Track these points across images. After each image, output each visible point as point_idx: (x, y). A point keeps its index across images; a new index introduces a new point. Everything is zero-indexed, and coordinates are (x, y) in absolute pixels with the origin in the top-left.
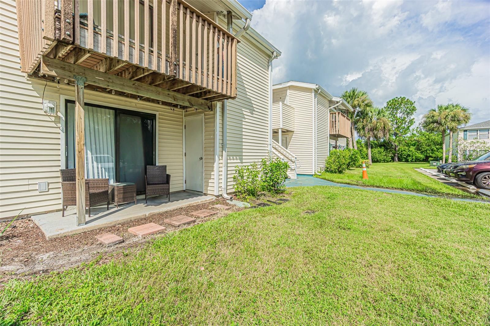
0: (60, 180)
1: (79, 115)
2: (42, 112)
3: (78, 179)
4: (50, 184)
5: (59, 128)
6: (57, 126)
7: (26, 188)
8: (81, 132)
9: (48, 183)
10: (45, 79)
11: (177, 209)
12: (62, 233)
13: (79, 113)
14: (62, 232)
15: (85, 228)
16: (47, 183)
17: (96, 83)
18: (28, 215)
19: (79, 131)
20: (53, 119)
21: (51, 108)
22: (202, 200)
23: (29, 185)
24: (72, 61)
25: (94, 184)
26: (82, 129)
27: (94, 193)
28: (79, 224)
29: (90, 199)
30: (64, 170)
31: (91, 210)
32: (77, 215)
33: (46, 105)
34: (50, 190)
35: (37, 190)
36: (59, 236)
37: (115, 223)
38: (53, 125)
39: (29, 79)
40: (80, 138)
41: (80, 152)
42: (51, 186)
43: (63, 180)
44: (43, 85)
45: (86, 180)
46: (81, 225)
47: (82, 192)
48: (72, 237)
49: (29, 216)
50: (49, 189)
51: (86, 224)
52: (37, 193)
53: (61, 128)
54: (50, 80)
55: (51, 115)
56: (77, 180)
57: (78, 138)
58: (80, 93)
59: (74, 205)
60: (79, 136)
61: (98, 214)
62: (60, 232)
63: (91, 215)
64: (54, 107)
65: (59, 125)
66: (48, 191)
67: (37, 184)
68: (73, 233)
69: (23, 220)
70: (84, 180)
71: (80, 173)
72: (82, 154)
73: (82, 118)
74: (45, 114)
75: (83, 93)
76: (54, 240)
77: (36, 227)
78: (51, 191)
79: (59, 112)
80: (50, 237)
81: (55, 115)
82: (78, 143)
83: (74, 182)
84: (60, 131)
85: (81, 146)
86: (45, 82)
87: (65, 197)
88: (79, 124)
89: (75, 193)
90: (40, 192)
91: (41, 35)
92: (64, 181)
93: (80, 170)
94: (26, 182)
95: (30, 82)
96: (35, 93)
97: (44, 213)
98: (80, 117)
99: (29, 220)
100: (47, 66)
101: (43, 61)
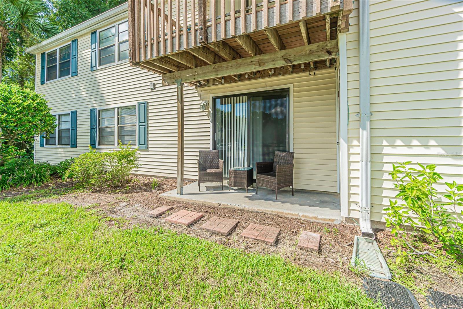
11: (257, 212)
17: (187, 80)
22: (305, 214)
23: (196, 160)
28: (177, 194)
37: (193, 202)
38: (207, 117)
53: (210, 120)
65: (210, 117)
79: (209, 108)
81: (208, 110)
84: (210, 122)
86: (202, 89)
94: (195, 158)
95: (196, 92)
96: (199, 98)
98: (179, 111)
100: (164, 80)
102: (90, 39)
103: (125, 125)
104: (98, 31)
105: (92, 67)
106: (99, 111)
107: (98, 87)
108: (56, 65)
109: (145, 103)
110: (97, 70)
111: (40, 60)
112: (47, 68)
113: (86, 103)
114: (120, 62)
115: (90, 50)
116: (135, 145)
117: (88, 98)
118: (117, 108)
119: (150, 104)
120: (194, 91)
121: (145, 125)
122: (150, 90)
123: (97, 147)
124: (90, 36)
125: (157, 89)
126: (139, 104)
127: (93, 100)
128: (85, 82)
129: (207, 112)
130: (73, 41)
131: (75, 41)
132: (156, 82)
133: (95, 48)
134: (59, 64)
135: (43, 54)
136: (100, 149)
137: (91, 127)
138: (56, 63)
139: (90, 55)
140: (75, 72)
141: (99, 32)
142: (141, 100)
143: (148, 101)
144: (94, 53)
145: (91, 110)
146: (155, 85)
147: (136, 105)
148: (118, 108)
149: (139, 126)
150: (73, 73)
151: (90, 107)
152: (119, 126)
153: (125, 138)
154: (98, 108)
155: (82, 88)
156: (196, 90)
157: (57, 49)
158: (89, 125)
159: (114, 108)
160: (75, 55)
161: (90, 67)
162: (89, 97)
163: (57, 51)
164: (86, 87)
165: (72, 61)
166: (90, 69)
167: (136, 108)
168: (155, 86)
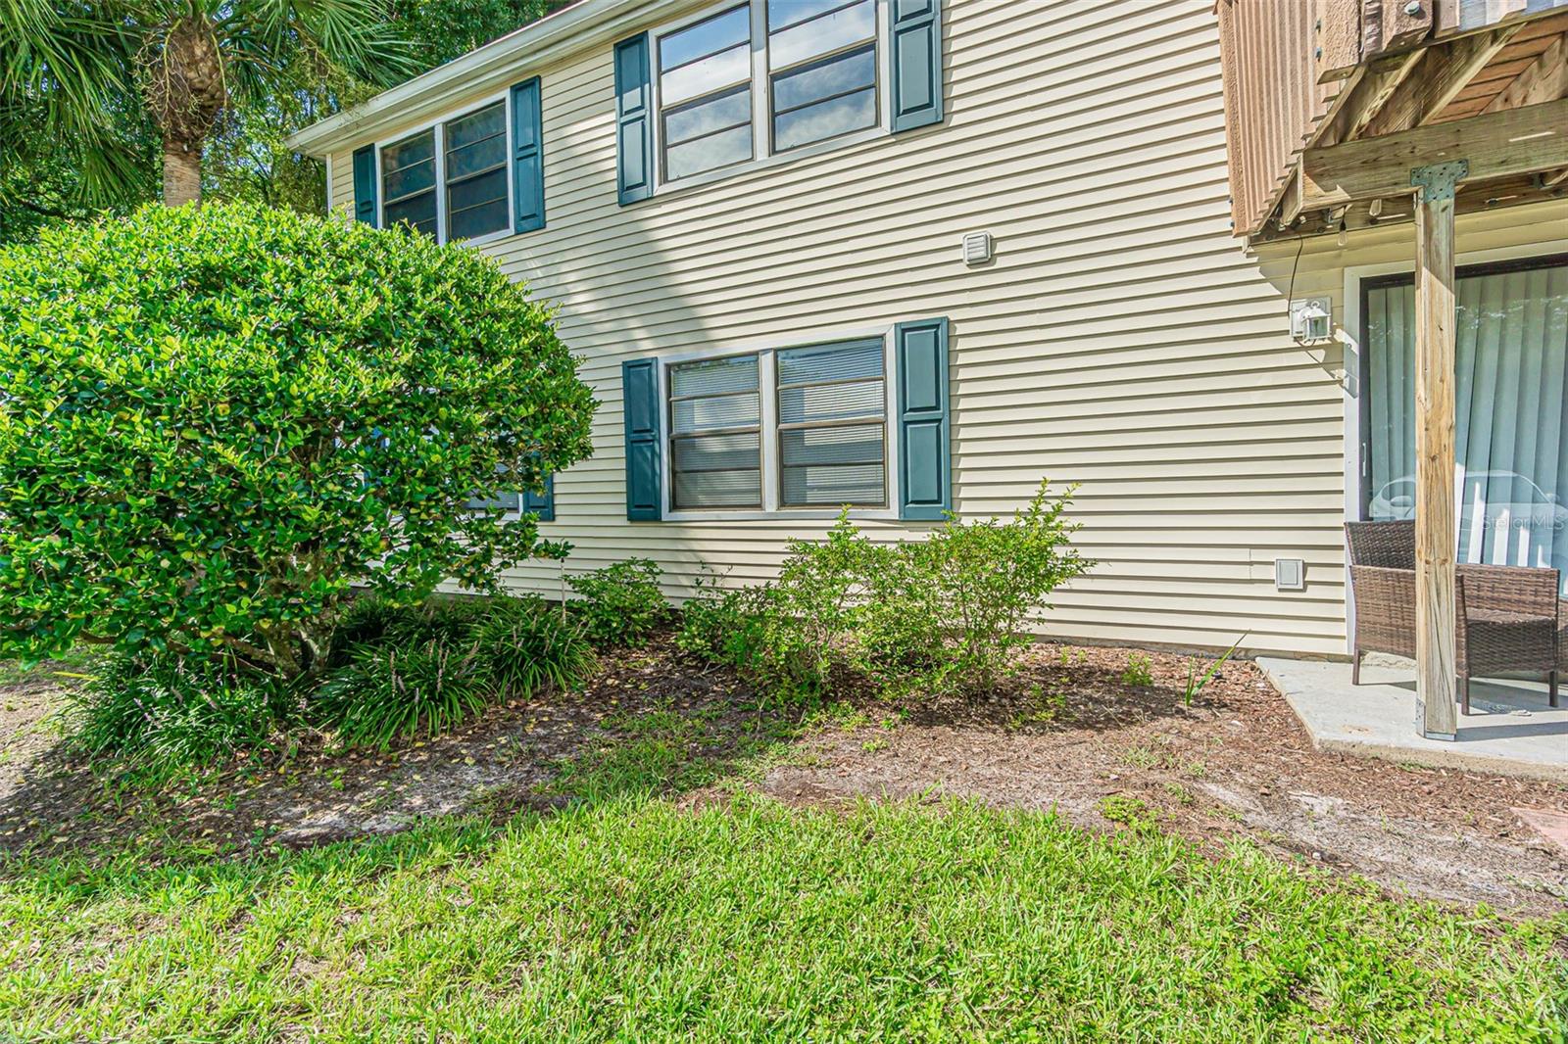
0: (1344, 557)
1: (1431, 317)
2: (1287, 342)
3: (1427, 562)
4: (1309, 569)
5: (1340, 382)
6: (1333, 376)
7: (1243, 573)
8: (1442, 381)
9: (1305, 566)
10: (1299, 233)
12: (1365, 742)
13: (1431, 312)
14: (1367, 739)
15: (1455, 756)
16: (1300, 564)
17: (1514, 162)
18: (1247, 650)
19: (1432, 377)
20: (1320, 355)
21: (1316, 322)
23: (1251, 563)
24: (1402, 122)
25: (1479, 586)
26: (1443, 370)
27: (1485, 623)
28: (1428, 733)
29: (1468, 642)
30: (1357, 525)
31: (1471, 687)
32: (1421, 693)
33: (1299, 314)
34: (1309, 587)
35: (1273, 581)
36: (1356, 751)
38: (1321, 375)
39: (1252, 250)
40: (1437, 407)
41: (1433, 459)
42: (1313, 574)
43: (1357, 558)
44: (1288, 254)
45: (1458, 569)
46: (1437, 736)
47: (1444, 613)
48: (1403, 768)
49: (1251, 655)
50: (1306, 584)
51: (1457, 738)
52: (1271, 591)
53: (1346, 383)
54: (1312, 231)
55: (1317, 343)
56: (1420, 566)
57: (1429, 406)
58: (1435, 233)
59: (1405, 655)
60: (1432, 398)
61: (1502, 712)
62: (1356, 737)
63: (1472, 710)
64: (1324, 314)
65: (1341, 373)
66: (1304, 590)
67: (1272, 563)
68: (1404, 757)
69: (1238, 664)
70: (1451, 568)
71: (1436, 538)
72: (1442, 465)
73: (1444, 326)
74: (1297, 345)
75: (1452, 232)
76: (1340, 758)
77: (1274, 693)
78: (1313, 592)
79: (1338, 331)
80: (1327, 745)
81: (1327, 342)
82: (1427, 423)
83: (1409, 571)
84: (1343, 394)
85: (1439, 435)
86: (1296, 245)
87: (1365, 618)
88: (1433, 352)
89: (1413, 613)
90: (1280, 590)
91: (1314, 71)
92: (1358, 563)
93: (1435, 525)
94: (1243, 555)
95: (1255, 260)
96: (1268, 289)
97: (1292, 655)
98: (1436, 324)
99: (1252, 669)
100: (1317, 178)
101: (1305, 167)
102: (611, 69)
103: (808, 422)
104: (653, 33)
105: (625, 189)
106: (669, 367)
107: (660, 271)
108: (433, 193)
109: (937, 326)
110: (652, 198)
111: (351, 177)
112: (386, 208)
113: (597, 341)
114: (778, 159)
115: (612, 117)
116: (884, 504)
117: (604, 317)
118: (771, 355)
119: (961, 329)
120: (1240, 258)
121: (939, 421)
122: (963, 269)
123: (665, 514)
124: (610, 57)
125: (1001, 263)
126: (904, 331)
127: (633, 323)
128: (585, 252)
129: (1322, 352)
130: (517, 89)
131: (527, 87)
132: (996, 232)
133: (642, 107)
134: (449, 187)
135: (363, 156)
136: (678, 525)
137: (627, 435)
138: (434, 181)
139: (614, 140)
140: (534, 216)
141: (659, 38)
142: (913, 310)
143: (953, 315)
144: (633, 132)
145: (628, 367)
146: (992, 242)
147: (882, 337)
148: (776, 351)
149: (906, 423)
150: (524, 218)
151: (621, 352)
152: (781, 426)
153: (809, 477)
154: (664, 358)
155: (572, 277)
156: (1249, 255)
157: (433, 128)
158: (622, 430)
159: (755, 354)
160: (532, 146)
161: (615, 186)
162: (614, 315)
163: (433, 135)
164: (594, 272)
165: (516, 169)
166: (615, 198)
167: (882, 348)
168: (993, 247)
